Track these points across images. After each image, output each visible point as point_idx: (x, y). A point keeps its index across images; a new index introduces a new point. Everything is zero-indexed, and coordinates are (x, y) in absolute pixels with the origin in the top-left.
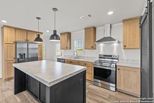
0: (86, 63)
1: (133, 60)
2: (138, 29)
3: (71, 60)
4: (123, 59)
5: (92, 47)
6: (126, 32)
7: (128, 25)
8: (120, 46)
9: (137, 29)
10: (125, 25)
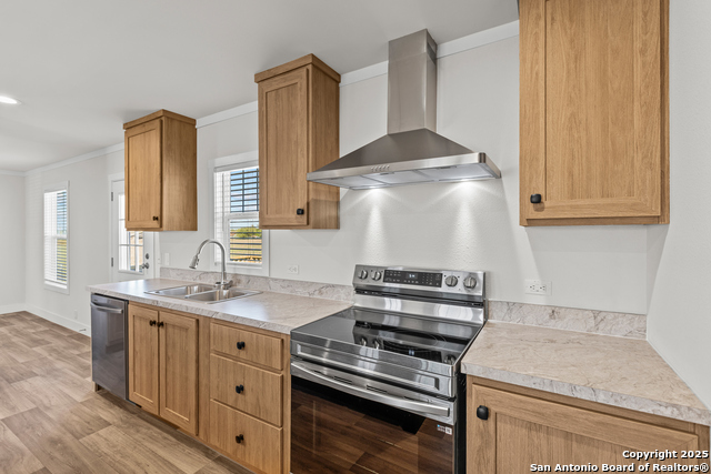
0: (245, 337)
1: (596, 313)
2: (645, 44)
3: (159, 309)
4: (521, 305)
5: (300, 212)
6: (542, 74)
7: (558, 17)
8: (502, 204)
9: (638, 45)
10: (538, 17)
